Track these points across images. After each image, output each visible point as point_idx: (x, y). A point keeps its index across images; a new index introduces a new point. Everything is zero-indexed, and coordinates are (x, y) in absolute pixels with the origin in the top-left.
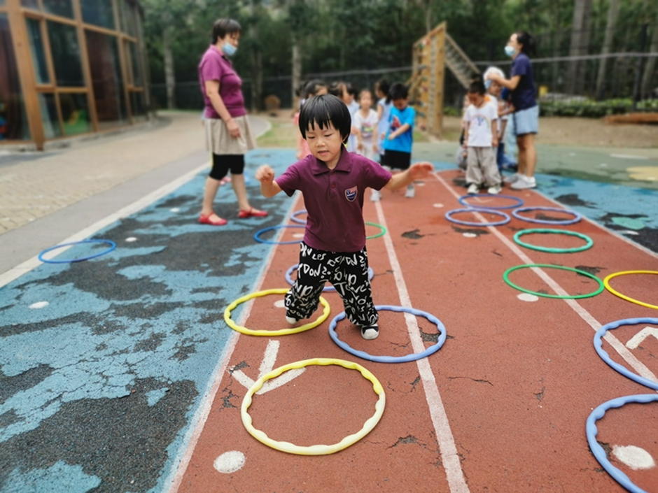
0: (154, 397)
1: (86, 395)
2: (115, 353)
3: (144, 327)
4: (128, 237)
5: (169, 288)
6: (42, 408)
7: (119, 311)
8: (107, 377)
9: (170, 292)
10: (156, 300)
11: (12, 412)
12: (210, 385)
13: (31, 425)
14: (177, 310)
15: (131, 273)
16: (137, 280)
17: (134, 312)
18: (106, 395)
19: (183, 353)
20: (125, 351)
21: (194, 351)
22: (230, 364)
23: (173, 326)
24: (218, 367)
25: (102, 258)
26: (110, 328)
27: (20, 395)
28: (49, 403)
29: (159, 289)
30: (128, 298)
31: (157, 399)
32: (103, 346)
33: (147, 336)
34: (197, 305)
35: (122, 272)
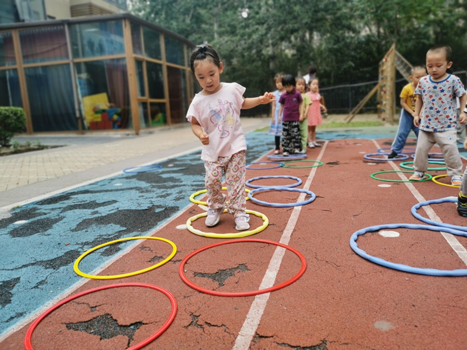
1: (129, 209)
2: (147, 198)
3: (163, 192)
6: (109, 211)
9: (181, 182)
12: (185, 207)
13: (104, 215)
18: (138, 209)
21: (183, 199)
25: (153, 171)
26: (147, 191)
27: (101, 207)
28: (113, 210)
30: (160, 183)
33: (164, 194)
34: (192, 186)
35: (161, 175)
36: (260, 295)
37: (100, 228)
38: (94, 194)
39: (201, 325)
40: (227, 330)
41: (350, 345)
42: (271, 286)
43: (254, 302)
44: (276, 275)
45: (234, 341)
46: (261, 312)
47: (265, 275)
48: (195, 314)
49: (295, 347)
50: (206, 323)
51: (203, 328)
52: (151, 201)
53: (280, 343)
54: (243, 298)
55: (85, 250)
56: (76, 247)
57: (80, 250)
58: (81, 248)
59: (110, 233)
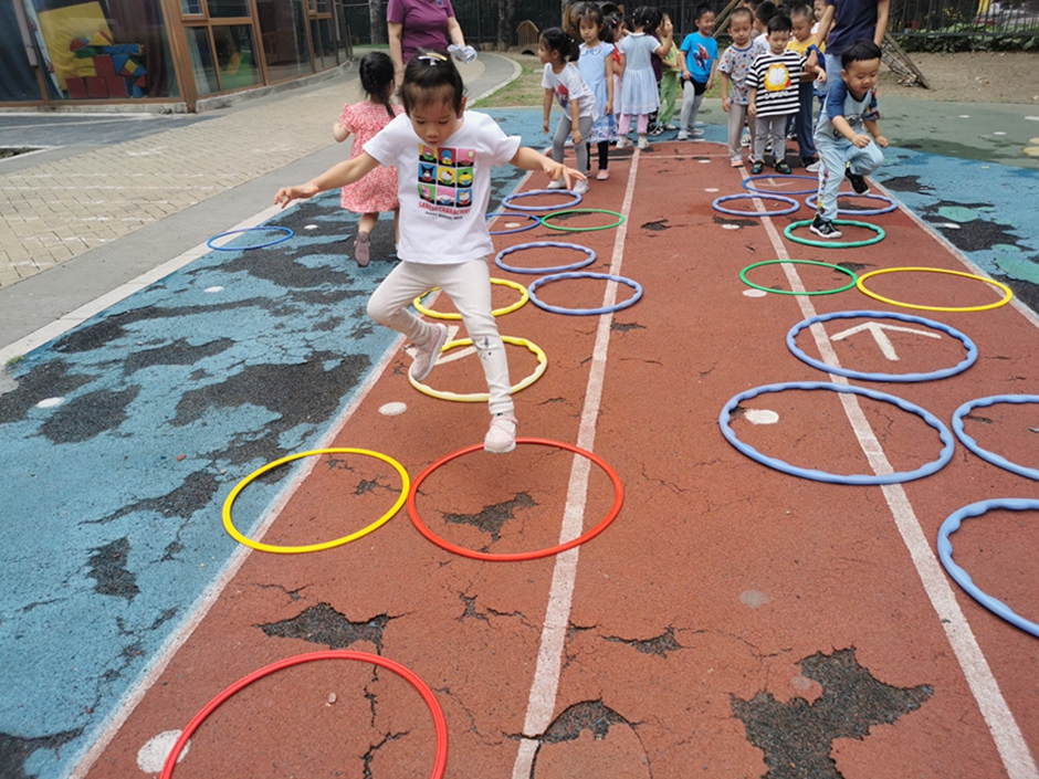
0: (329, 365)
1: (267, 362)
2: (293, 331)
3: (322, 311)
4: (307, 224)
5: (351, 277)
6: (228, 369)
7: (296, 297)
8: (286, 350)
9: (352, 281)
10: (336, 288)
11: (202, 370)
12: (383, 358)
13: (221, 380)
14: (358, 297)
15: (310, 262)
16: (316, 269)
17: (312, 299)
18: (286, 362)
19: (359, 334)
20: (305, 330)
21: (371, 332)
22: (405, 343)
23: (352, 312)
24: (393, 345)
25: (278, 247)
26: (288, 311)
27: (206, 359)
28: (233, 366)
29: (340, 277)
30: (305, 285)
31: (333, 366)
32: (282, 325)
33: (325, 318)
35: (301, 260)
36: (563, 553)
37: (227, 415)
38: (172, 319)
39: (481, 614)
40: (525, 620)
41: (706, 634)
42: (578, 535)
43: (556, 568)
44: (582, 512)
45: (539, 638)
46: (571, 585)
47: (565, 515)
48: (466, 595)
49: (629, 641)
50: (489, 609)
51: (488, 620)
52: (304, 339)
53: (608, 636)
54: (538, 561)
55: (223, 471)
56: (201, 464)
57: (211, 470)
58: (213, 465)
59: (255, 429)
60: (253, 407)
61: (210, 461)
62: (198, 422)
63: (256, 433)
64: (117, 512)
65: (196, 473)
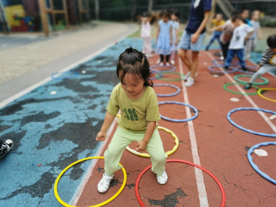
0: (94, 124)
1: (72, 122)
2: (81, 109)
3: (90, 102)
4: (83, 71)
5: (98, 90)
6: (58, 124)
7: (81, 96)
8: (79, 117)
10: (94, 93)
11: (49, 125)
13: (55, 129)
14: (102, 97)
16: (87, 86)
17: (86, 97)
18: (79, 122)
20: (84, 109)
23: (100, 102)
25: (74, 78)
26: (78, 101)
27: (50, 120)
28: (60, 123)
29: (95, 90)
31: (96, 124)
32: (76, 107)
33: (91, 105)
35: (81, 83)
37: (58, 145)
38: (39, 104)
47: (200, 202)
52: (85, 113)
55: (56, 173)
56: (48, 169)
57: (52, 172)
58: (52, 169)
59: (69, 152)
60: (68, 141)
61: (51, 167)
62: (47, 148)
63: (69, 154)
64: (13, 193)
65: (46, 173)
